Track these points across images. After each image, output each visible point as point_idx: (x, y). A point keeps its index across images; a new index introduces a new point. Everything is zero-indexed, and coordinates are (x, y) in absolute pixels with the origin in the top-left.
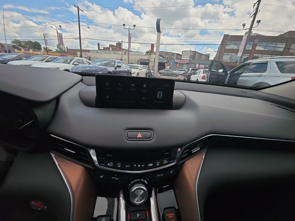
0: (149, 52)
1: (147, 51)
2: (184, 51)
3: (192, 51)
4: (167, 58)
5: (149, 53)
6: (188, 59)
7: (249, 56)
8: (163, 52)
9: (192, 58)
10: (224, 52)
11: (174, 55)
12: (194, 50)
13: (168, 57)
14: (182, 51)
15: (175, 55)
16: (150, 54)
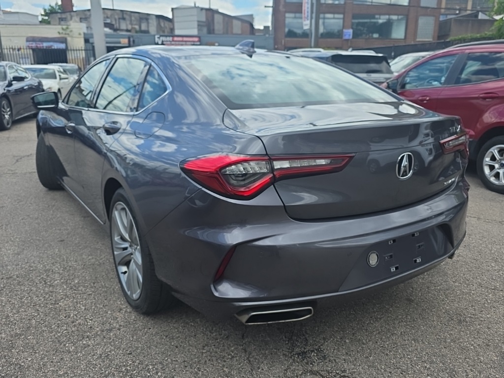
0: (57, 13)
1: (47, 8)
2: (176, 8)
3: (202, 9)
4: (127, 31)
5: (59, 16)
6: (195, 32)
7: (344, 19)
8: (109, 13)
9: (205, 30)
10: (286, 12)
11: (147, 19)
12: (207, 7)
13: (130, 27)
14: (173, 9)
15: (150, 21)
16: (61, 19)
